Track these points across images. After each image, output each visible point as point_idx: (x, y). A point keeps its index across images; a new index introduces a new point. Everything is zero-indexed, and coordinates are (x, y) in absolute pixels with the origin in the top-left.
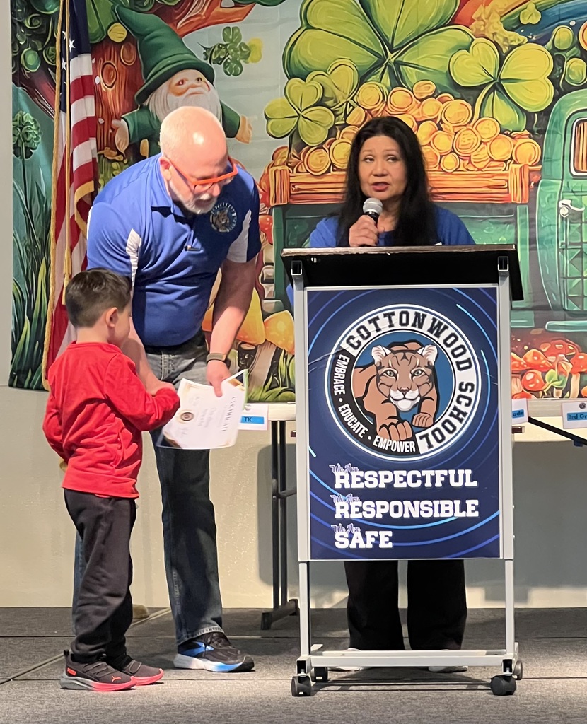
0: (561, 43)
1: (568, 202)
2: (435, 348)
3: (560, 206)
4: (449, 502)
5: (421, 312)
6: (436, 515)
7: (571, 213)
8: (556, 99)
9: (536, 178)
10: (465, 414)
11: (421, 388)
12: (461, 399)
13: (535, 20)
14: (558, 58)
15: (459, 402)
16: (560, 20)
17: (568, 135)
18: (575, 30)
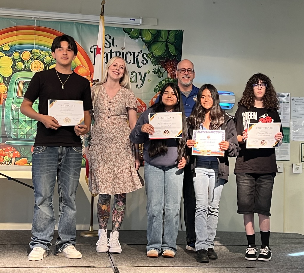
0: (16, 57)
1: (15, 105)
3: (12, 106)
7: (16, 109)
8: (13, 74)
9: (5, 97)
13: (8, 49)
14: (14, 62)
16: (16, 50)
17: (16, 85)
18: (20, 53)
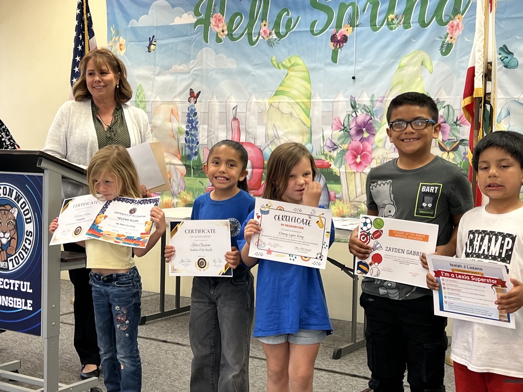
2: (16, 209)
4: (20, 300)
5: (12, 188)
6: (15, 306)
10: (28, 249)
11: (11, 232)
12: (27, 241)
15: (26, 242)
